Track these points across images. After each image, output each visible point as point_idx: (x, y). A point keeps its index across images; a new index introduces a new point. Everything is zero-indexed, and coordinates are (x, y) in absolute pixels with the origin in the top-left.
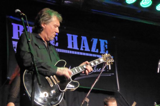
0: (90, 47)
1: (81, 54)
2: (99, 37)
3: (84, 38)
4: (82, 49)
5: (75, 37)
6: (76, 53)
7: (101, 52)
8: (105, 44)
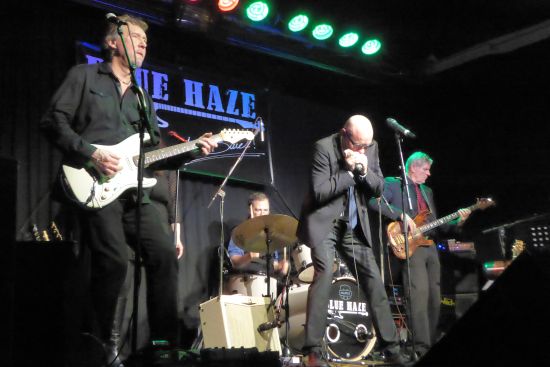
0: (225, 107)
1: (209, 116)
2: (241, 88)
3: (214, 89)
4: (210, 108)
5: (199, 86)
6: (199, 114)
7: (243, 115)
8: (251, 101)
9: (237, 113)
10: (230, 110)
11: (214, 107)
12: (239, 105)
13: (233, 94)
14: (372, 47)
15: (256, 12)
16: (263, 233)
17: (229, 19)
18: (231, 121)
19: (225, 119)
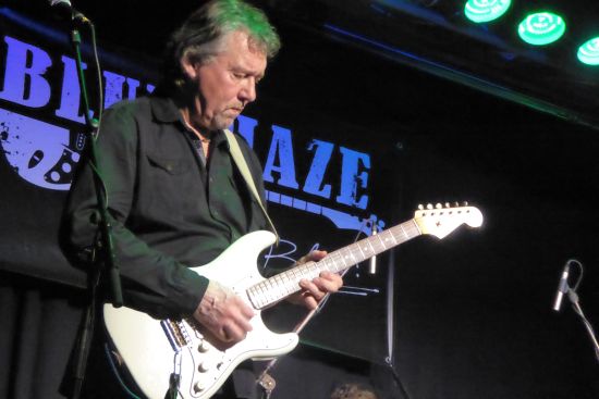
3: (282, 135)
4: (267, 176)
7: (339, 200)
8: (361, 167)
9: (326, 193)
10: (312, 185)
11: (276, 175)
12: (333, 175)
13: (323, 151)
18: (314, 208)
19: (300, 204)
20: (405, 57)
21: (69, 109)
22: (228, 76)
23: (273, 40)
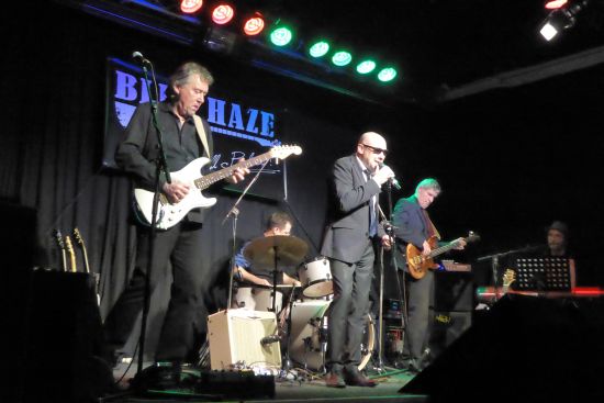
0: (245, 125)
1: (229, 133)
2: (260, 107)
3: (236, 108)
4: (231, 125)
5: (222, 104)
6: (220, 131)
7: (262, 134)
8: (270, 120)
9: (256, 131)
10: (250, 128)
11: (235, 125)
12: (258, 123)
13: (254, 113)
14: (388, 75)
15: (279, 37)
16: (272, 251)
17: (255, 42)
18: (251, 138)
19: (245, 136)
20: (286, 73)
21: (145, 98)
22: (192, 92)
23: (210, 78)
